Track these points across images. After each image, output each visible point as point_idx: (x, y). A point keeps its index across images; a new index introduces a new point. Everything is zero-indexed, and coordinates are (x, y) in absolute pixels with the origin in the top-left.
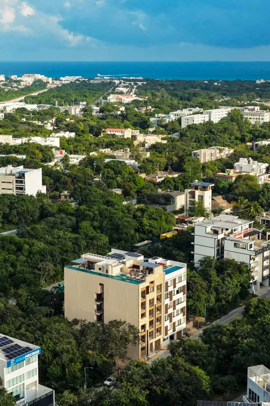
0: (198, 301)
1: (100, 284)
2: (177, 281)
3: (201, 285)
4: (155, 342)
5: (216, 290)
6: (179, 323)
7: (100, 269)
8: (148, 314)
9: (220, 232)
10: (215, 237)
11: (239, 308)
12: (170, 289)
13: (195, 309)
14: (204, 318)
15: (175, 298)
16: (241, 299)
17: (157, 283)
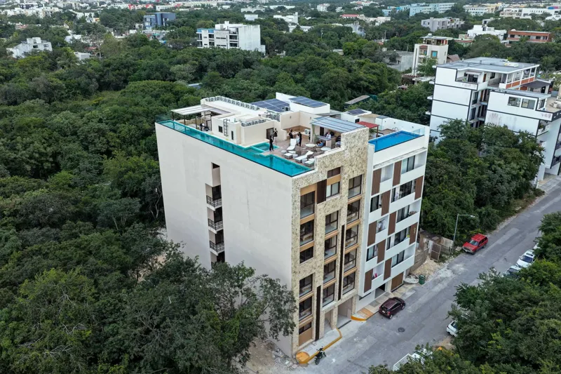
0: (441, 204)
1: (215, 166)
2: (404, 166)
3: (448, 173)
4: (339, 306)
5: (479, 183)
6: (400, 259)
7: (220, 129)
8: (319, 249)
9: (480, 79)
10: (473, 86)
11: (514, 217)
12: (386, 186)
13: (435, 220)
14: (452, 242)
15: (394, 207)
16: (516, 198)
17: (348, 174)
